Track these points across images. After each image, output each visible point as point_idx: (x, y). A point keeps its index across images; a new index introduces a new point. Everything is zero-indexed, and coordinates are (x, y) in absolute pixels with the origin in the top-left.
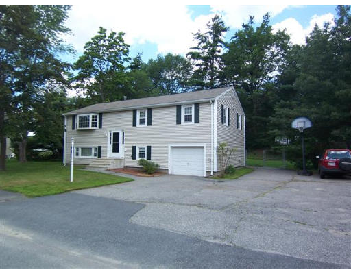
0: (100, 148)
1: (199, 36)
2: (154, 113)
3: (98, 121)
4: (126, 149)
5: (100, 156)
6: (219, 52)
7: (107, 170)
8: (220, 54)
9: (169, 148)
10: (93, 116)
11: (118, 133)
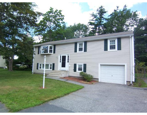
0: (54, 64)
1: (93, 15)
2: (88, 44)
3: (53, 49)
4: (70, 66)
5: (53, 69)
6: (103, 22)
7: (61, 78)
8: (103, 23)
9: (99, 65)
10: (50, 47)
11: (65, 56)
